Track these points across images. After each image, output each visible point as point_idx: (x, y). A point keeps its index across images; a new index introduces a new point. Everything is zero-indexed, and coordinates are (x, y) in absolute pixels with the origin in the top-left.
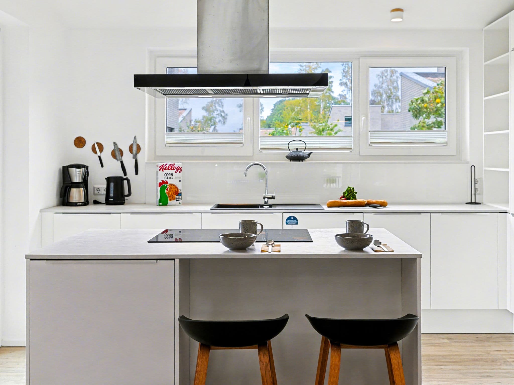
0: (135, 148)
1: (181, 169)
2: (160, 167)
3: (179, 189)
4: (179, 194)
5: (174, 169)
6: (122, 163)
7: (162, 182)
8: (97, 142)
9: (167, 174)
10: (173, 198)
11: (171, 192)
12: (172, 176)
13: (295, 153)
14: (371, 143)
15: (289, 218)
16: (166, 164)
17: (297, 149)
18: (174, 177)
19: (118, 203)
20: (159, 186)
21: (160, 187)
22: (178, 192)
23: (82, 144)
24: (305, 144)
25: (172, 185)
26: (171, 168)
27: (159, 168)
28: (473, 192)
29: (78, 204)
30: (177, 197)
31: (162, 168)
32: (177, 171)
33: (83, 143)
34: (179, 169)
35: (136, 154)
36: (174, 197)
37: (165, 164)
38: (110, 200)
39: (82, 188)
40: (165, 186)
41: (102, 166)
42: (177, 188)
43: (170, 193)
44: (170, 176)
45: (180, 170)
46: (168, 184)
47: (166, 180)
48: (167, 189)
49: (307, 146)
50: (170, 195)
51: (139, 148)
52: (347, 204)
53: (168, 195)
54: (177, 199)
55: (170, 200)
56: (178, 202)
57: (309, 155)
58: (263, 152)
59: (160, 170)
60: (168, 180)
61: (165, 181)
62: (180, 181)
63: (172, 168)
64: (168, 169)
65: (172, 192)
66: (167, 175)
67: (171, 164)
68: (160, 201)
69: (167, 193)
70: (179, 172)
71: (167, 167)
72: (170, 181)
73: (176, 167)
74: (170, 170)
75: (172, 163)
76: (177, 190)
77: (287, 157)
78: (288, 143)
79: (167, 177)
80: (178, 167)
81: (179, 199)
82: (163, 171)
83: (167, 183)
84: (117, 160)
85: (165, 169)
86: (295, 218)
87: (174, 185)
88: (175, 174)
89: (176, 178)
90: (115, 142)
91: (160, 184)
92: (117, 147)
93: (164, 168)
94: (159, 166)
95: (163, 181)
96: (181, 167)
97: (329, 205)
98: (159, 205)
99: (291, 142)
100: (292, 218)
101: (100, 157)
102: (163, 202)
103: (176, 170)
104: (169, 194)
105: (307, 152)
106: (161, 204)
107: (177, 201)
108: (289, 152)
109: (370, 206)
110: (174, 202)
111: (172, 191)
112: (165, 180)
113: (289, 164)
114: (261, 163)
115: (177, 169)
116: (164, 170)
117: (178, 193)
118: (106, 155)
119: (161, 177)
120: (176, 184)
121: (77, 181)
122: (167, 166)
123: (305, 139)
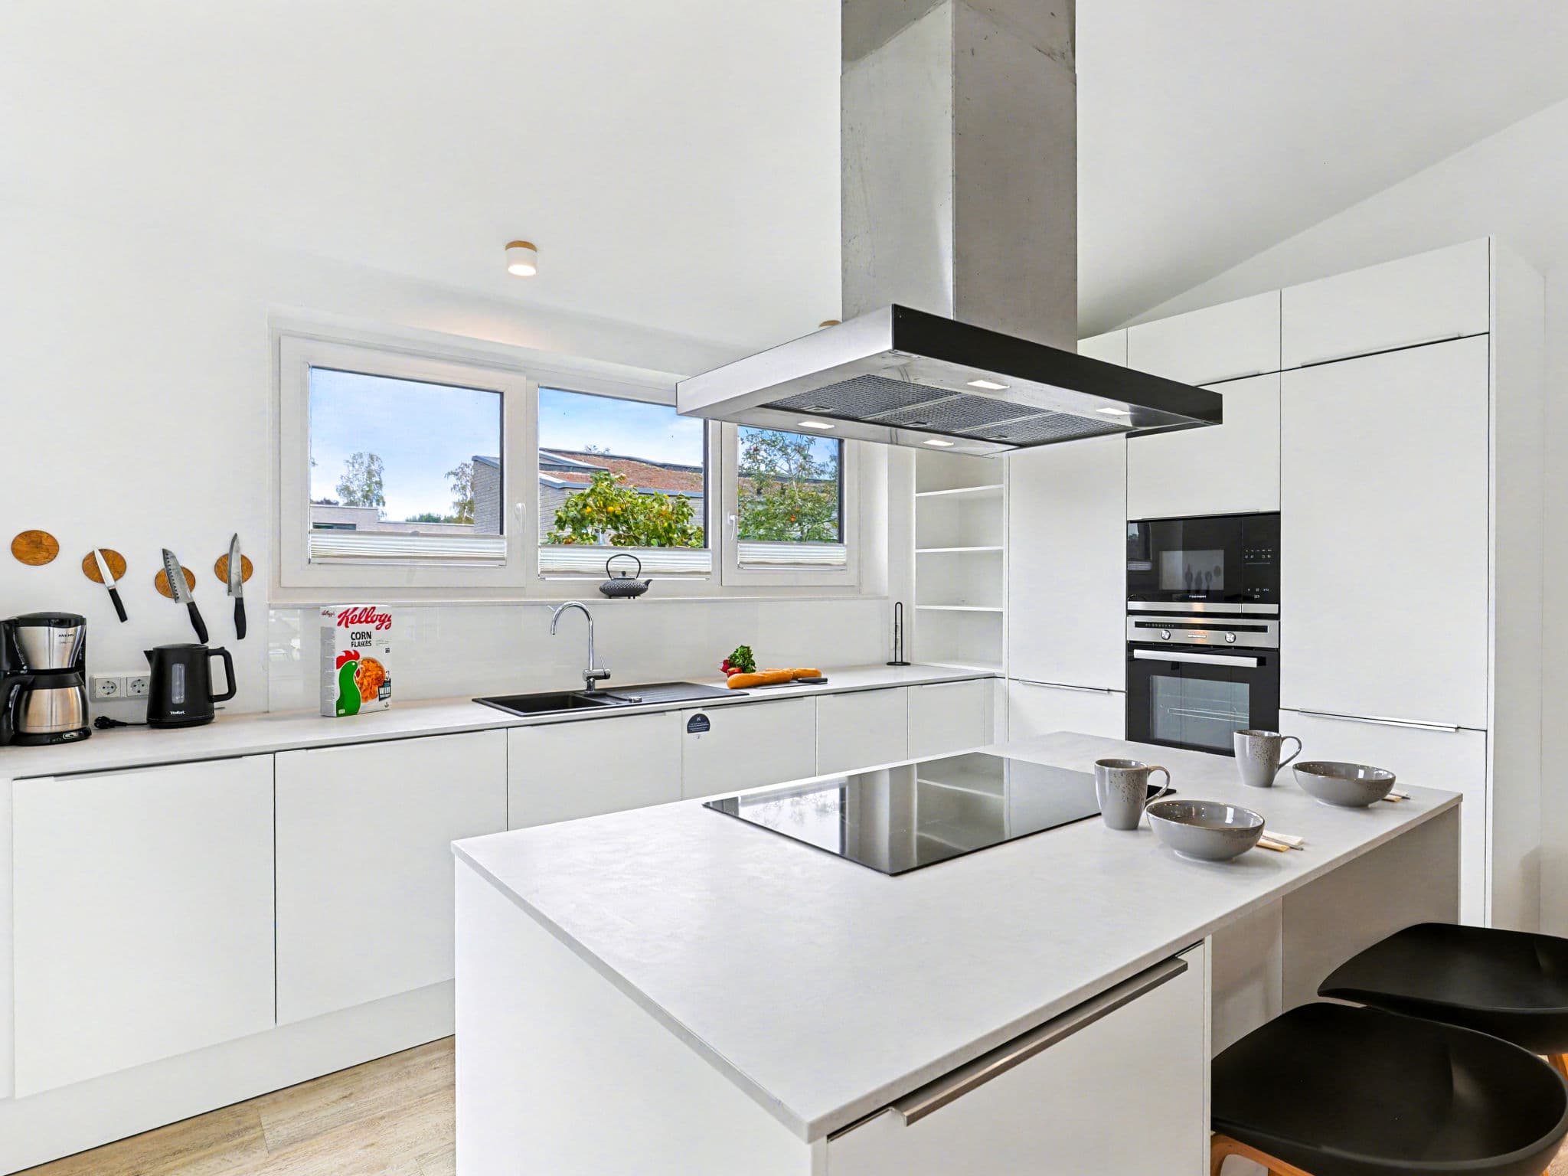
0: (236, 567)
1: (389, 620)
2: (339, 617)
3: (386, 669)
4: (385, 682)
5: (373, 622)
6: (193, 609)
7: (344, 655)
8: (104, 547)
9: (358, 635)
10: (371, 692)
11: (368, 679)
12: (369, 640)
13: (618, 581)
14: (741, 563)
15: (693, 720)
16: (355, 609)
17: (624, 573)
18: (373, 640)
19: (199, 720)
20: (338, 667)
21: (340, 670)
22: (382, 676)
23: (45, 554)
24: (638, 564)
25: (369, 660)
26: (367, 617)
27: (339, 620)
28: (899, 645)
29: (68, 735)
30: (382, 691)
31: (346, 619)
32: (382, 625)
33: (47, 551)
34: (385, 621)
35: (239, 584)
36: (374, 691)
37: (352, 606)
38: (172, 713)
39: (73, 686)
40: (354, 664)
41: (123, 617)
42: (381, 668)
43: (366, 683)
44: (364, 640)
45: (388, 623)
46: (360, 660)
47: (356, 649)
48: (358, 673)
49: (642, 567)
50: (364, 688)
51: (247, 567)
52: (766, 680)
53: (360, 688)
54: (381, 696)
55: (366, 699)
56: (384, 702)
57: (647, 583)
58: (547, 579)
59: (340, 624)
60: (358, 649)
61: (353, 653)
62: (387, 651)
63: (369, 619)
64: (360, 621)
65: (370, 679)
66: (358, 637)
67: (366, 609)
68: (340, 705)
69: (358, 683)
70: (386, 628)
71: (356, 616)
72: (364, 652)
73: (378, 615)
74: (364, 623)
75: (369, 606)
76: (380, 673)
77: (602, 590)
78: (607, 559)
79: (357, 641)
80: (381, 616)
81: (387, 695)
82: (347, 626)
83: (357, 656)
84: (176, 599)
85: (352, 622)
86: (705, 719)
87: (374, 661)
88: (375, 634)
89: (380, 642)
90: (168, 548)
91: (340, 661)
92: (177, 563)
93: (350, 617)
94: (337, 614)
95: (346, 652)
96: (390, 616)
97: (733, 686)
98: (339, 715)
99: (612, 560)
100: (699, 719)
101: (113, 593)
102: (348, 706)
103: (377, 623)
104: (362, 684)
105: (642, 579)
106: (342, 711)
107: (380, 699)
108: (609, 579)
109: (800, 682)
110: (374, 703)
111: (370, 676)
112: (351, 649)
113: (605, 604)
114: (579, 601)
115: (380, 621)
116: (349, 625)
117: (383, 682)
118: (137, 586)
119: (342, 642)
120: (377, 659)
121: (56, 665)
122: (357, 613)
123: (638, 554)
